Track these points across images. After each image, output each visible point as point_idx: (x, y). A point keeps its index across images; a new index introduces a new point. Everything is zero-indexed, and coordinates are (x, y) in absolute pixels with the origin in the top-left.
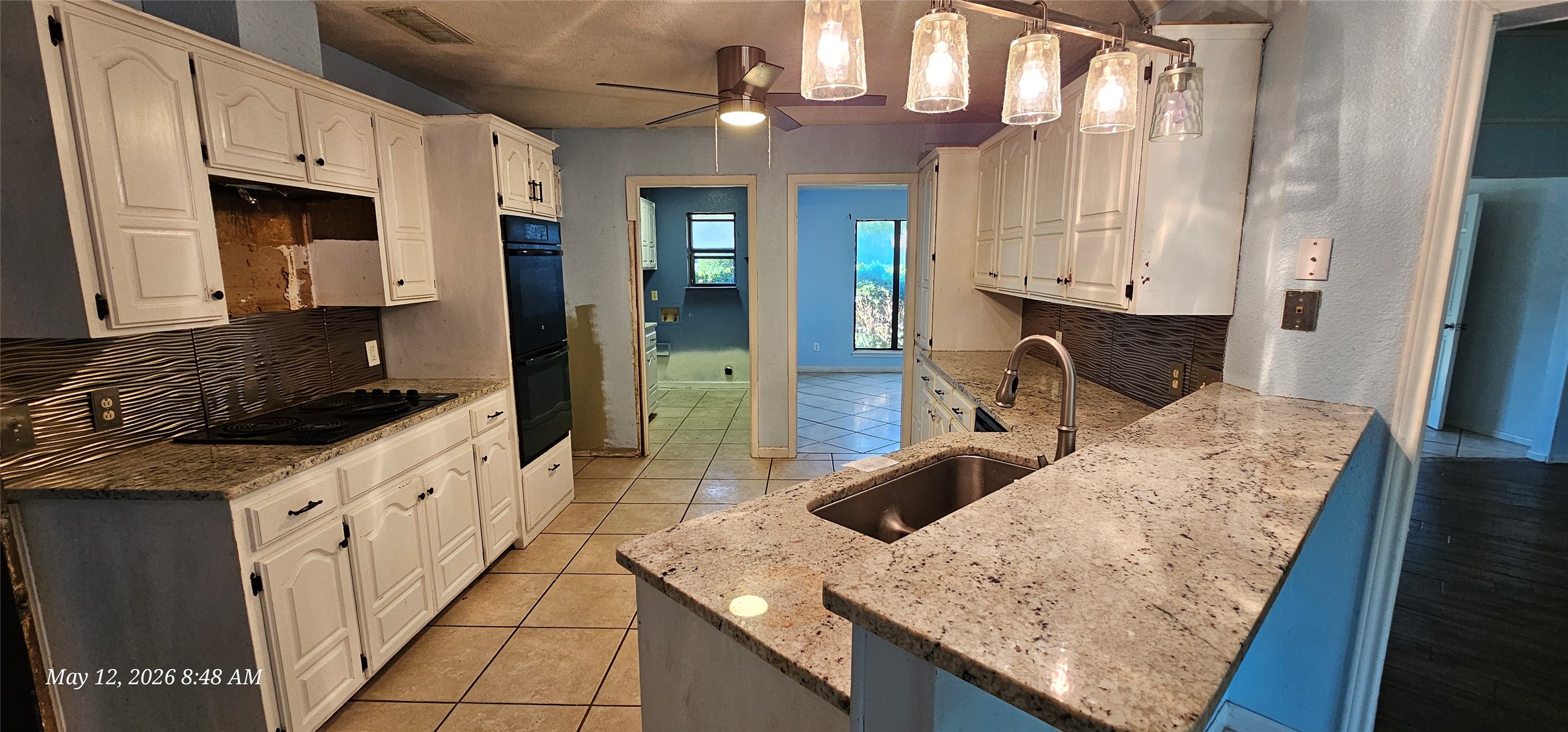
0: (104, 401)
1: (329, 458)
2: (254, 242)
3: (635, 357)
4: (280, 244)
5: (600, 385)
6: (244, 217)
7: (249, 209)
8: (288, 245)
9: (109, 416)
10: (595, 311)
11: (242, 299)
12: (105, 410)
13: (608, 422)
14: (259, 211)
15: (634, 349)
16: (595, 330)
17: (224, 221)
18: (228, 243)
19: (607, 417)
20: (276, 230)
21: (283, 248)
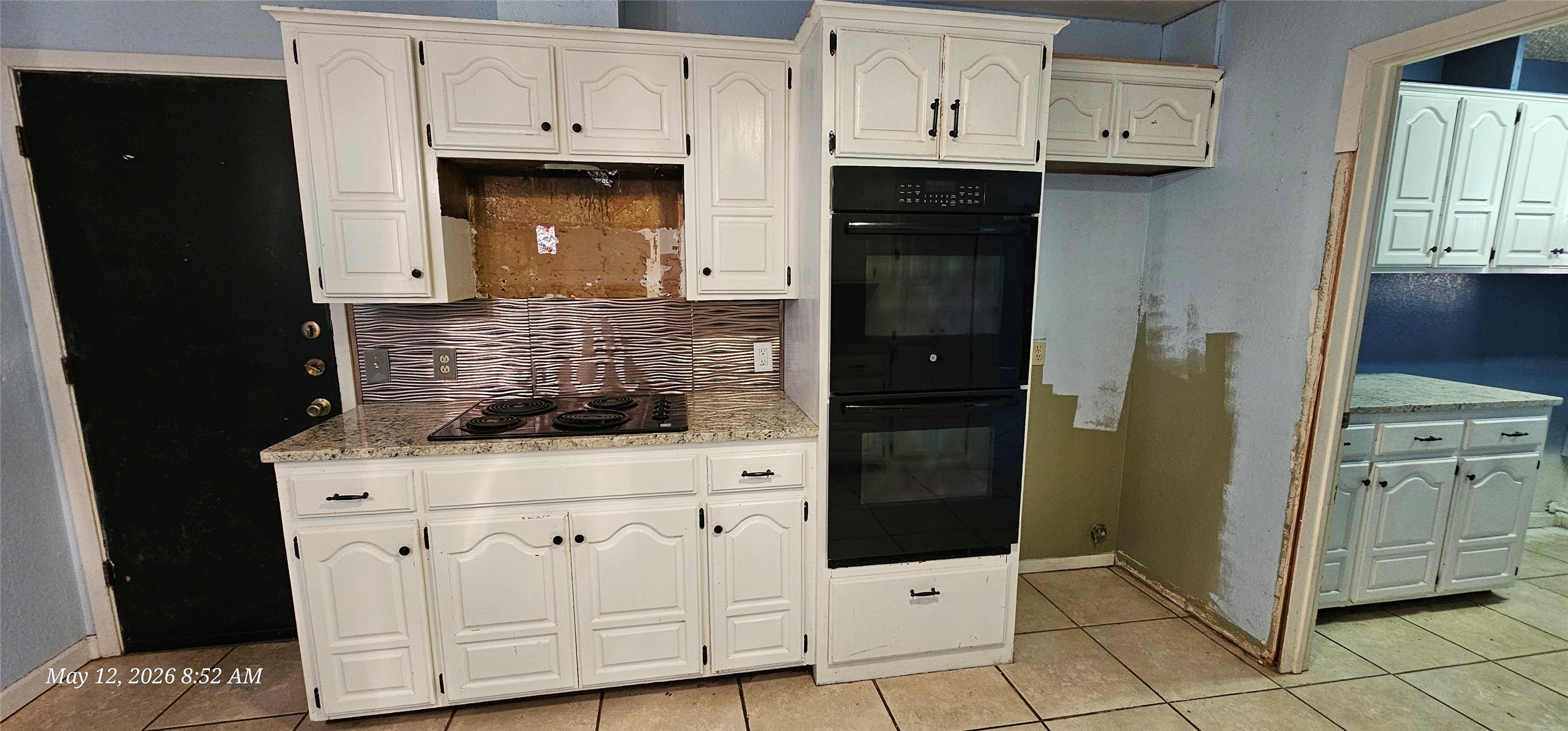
0: (442, 357)
1: (397, 455)
2: (610, 225)
3: (1297, 458)
4: (641, 227)
5: (1221, 492)
6: (600, 201)
7: (604, 193)
8: (653, 228)
9: (445, 370)
10: (1238, 346)
11: (588, 282)
12: (442, 364)
13: (1222, 565)
14: (620, 194)
15: (1299, 441)
16: (1232, 384)
17: (576, 206)
18: (578, 227)
19: (1222, 554)
20: (638, 213)
21: (647, 233)
